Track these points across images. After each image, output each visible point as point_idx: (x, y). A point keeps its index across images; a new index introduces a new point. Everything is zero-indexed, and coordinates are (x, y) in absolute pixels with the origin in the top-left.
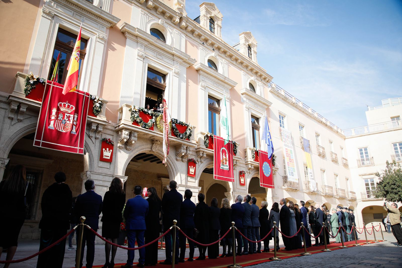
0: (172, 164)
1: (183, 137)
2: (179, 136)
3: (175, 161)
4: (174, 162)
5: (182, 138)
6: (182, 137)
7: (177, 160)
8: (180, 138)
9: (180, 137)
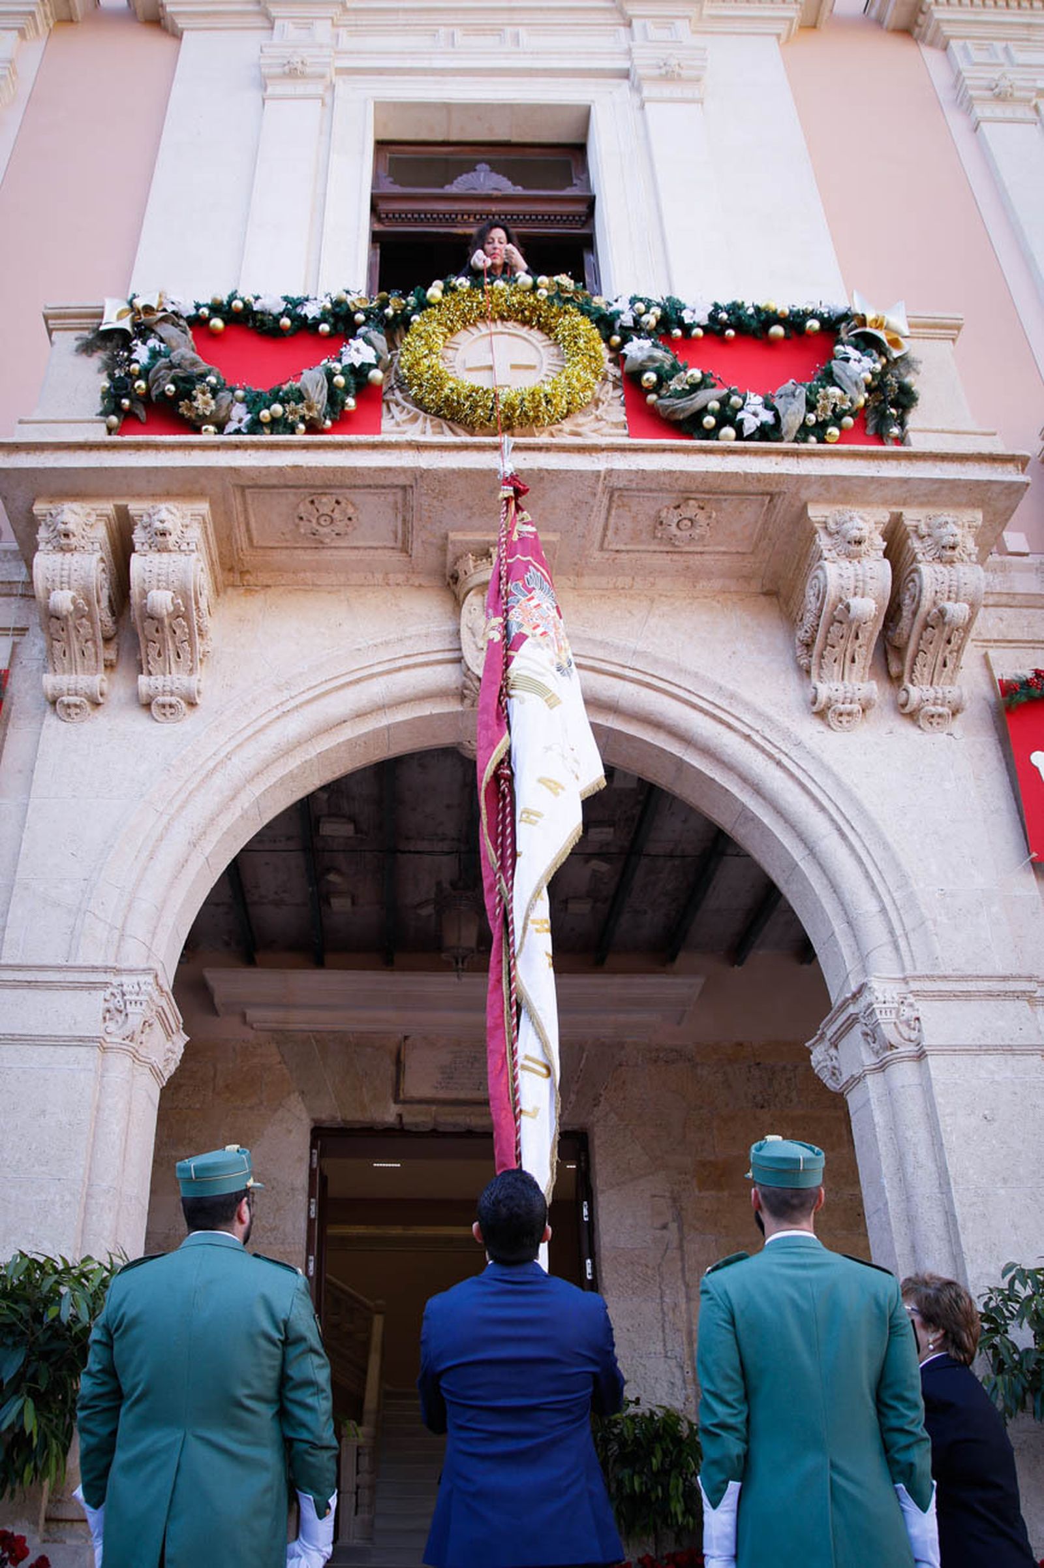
0: (779, 773)
1: (777, 417)
2: (727, 416)
3: (810, 730)
4: (798, 744)
5: (767, 432)
6: (767, 417)
7: (821, 714)
8: (740, 437)
9: (739, 427)
